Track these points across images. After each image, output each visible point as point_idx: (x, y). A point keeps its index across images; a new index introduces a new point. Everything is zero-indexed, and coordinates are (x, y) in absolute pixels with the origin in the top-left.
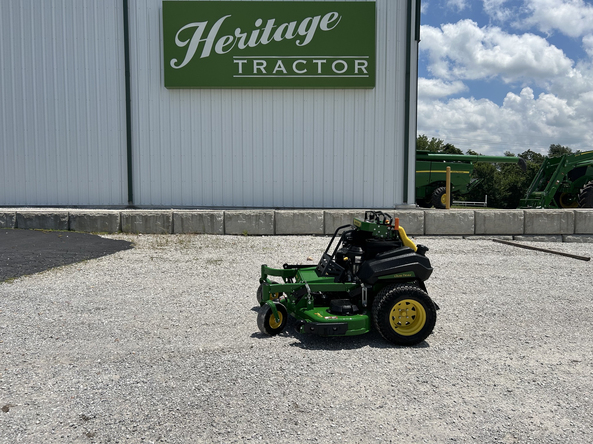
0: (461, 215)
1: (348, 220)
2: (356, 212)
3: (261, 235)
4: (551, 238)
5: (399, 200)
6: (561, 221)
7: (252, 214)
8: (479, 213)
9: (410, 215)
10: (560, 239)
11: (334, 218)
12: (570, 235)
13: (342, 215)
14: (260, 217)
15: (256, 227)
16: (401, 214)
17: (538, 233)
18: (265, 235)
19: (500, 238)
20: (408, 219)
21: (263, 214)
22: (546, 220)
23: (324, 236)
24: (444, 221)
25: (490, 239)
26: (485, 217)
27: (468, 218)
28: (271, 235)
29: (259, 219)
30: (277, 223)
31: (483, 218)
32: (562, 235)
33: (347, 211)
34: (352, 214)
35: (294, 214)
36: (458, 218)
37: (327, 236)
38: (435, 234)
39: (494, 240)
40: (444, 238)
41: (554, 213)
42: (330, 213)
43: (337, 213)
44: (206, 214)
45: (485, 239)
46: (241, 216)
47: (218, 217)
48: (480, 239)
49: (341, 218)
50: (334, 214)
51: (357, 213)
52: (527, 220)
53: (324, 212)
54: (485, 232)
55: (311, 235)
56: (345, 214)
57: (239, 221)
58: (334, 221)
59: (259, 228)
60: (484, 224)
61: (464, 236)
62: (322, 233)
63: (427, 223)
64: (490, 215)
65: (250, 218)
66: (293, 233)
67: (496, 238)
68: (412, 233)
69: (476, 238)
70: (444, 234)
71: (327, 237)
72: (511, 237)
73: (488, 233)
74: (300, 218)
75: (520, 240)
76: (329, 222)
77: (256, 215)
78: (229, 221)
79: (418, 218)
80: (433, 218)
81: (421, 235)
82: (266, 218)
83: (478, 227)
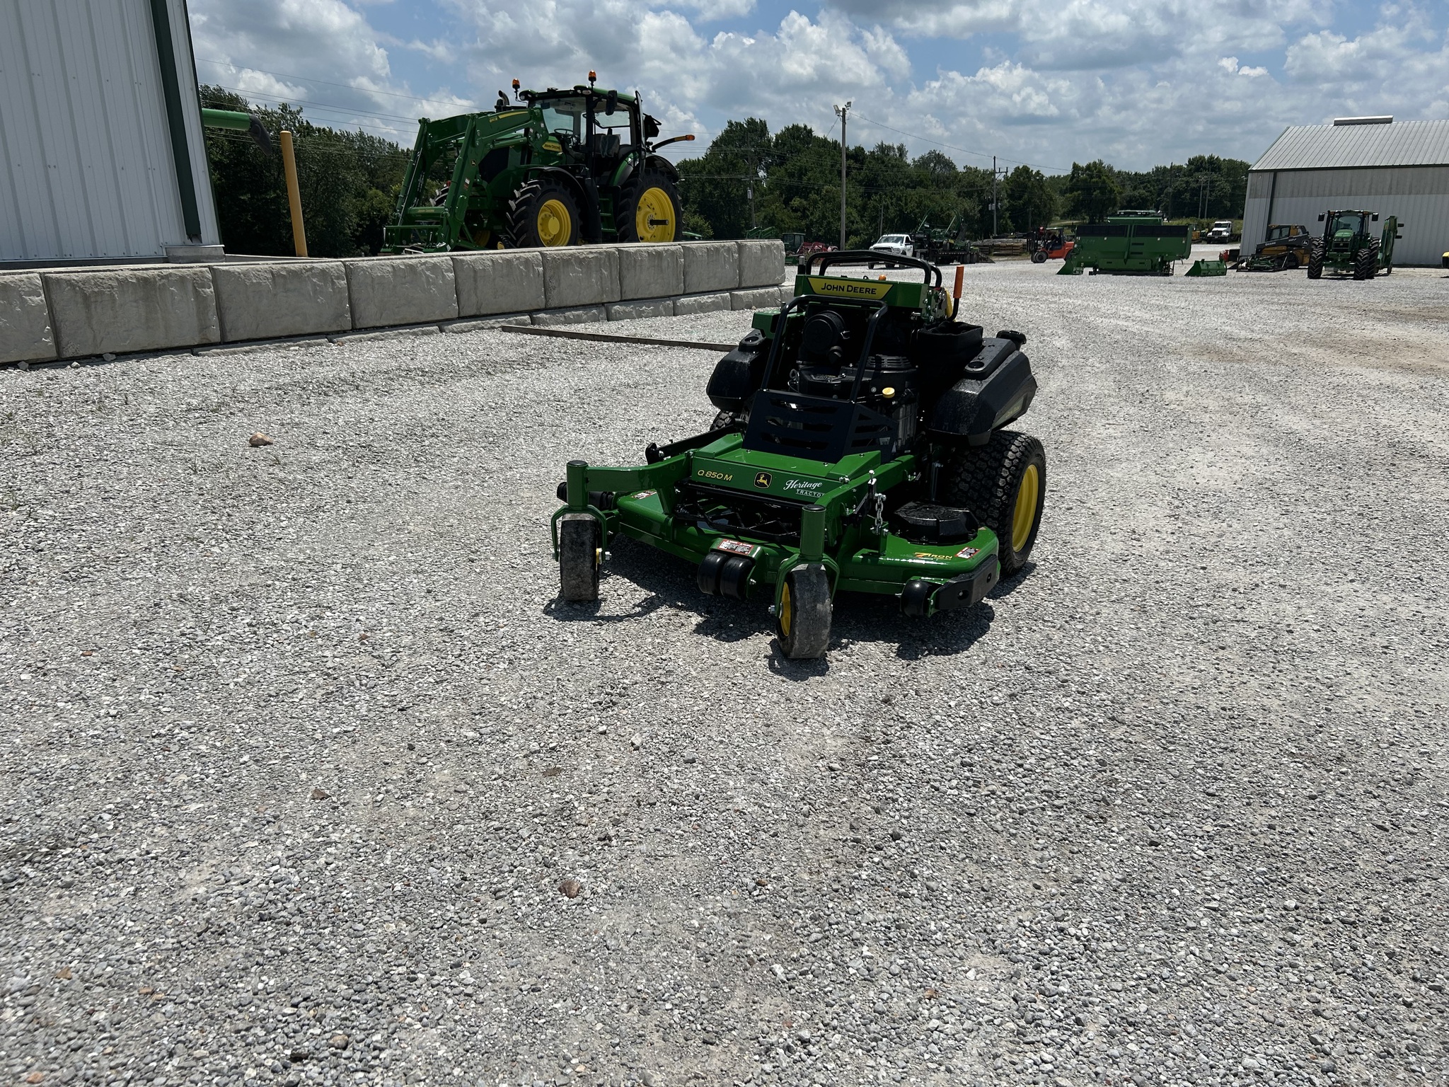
0: (428, 269)
1: (136, 301)
2: (156, 272)
4: (590, 314)
5: (173, 232)
6: (602, 273)
8: (462, 261)
9: (314, 275)
10: (604, 315)
11: (86, 298)
12: (615, 303)
13: (115, 284)
16: (289, 271)
17: (569, 303)
19: (510, 322)
20: (310, 288)
22: (578, 272)
23: (64, 367)
24: (395, 287)
25: (493, 328)
26: (475, 271)
27: (444, 276)
31: (472, 274)
32: (603, 304)
33: (125, 270)
34: (145, 280)
36: (424, 279)
37: (75, 364)
38: (378, 325)
39: (505, 329)
40: (401, 334)
41: (591, 256)
42: (69, 282)
43: (94, 278)
45: (483, 328)
48: (475, 327)
49: (112, 295)
50: (85, 282)
51: (162, 277)
52: (549, 274)
53: (45, 279)
54: (478, 309)
55: (15, 365)
56: (123, 283)
58: (88, 307)
60: (476, 288)
61: (442, 324)
62: (53, 354)
63: (355, 296)
64: (483, 264)
67: (503, 322)
68: (326, 329)
69: (466, 326)
70: (397, 323)
71: (77, 367)
72: (526, 317)
73: (483, 312)
75: (544, 322)
76: (71, 314)
79: (333, 283)
80: (369, 281)
81: (345, 332)
83: (464, 297)
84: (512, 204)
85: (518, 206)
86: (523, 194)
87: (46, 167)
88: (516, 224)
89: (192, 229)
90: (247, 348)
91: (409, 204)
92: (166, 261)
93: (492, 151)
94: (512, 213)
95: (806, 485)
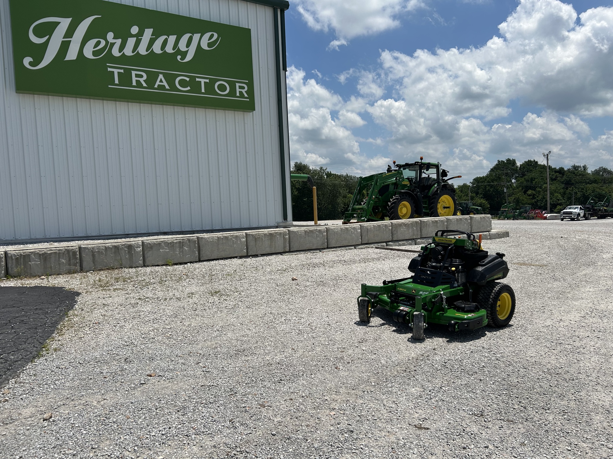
0: (352, 229)
1: (268, 240)
2: (274, 232)
3: (186, 263)
4: (408, 242)
5: (279, 218)
6: (413, 229)
7: (175, 241)
8: (363, 226)
9: (317, 232)
10: (414, 243)
11: (256, 239)
12: (419, 239)
13: (263, 235)
14: (184, 243)
15: (180, 254)
16: (310, 231)
17: (400, 239)
18: (191, 263)
19: (378, 245)
20: (315, 235)
21: (187, 241)
22: (404, 228)
23: (248, 258)
24: (341, 234)
25: (373, 247)
26: (367, 229)
27: (357, 231)
28: (196, 262)
29: (183, 245)
30: (201, 248)
31: (366, 230)
32: (414, 239)
33: (266, 231)
34: (271, 234)
35: (219, 238)
36: (350, 232)
37: (251, 257)
38: (335, 246)
39: (376, 248)
40: (342, 249)
41: (409, 223)
42: (252, 235)
43: (258, 233)
44: (122, 245)
45: (369, 247)
46: (163, 244)
47: (137, 248)
48: (366, 247)
49: (262, 238)
50: (256, 235)
51: (275, 233)
52: (393, 229)
53: (246, 234)
54: (368, 241)
55: (236, 257)
56: (265, 235)
57: (161, 250)
58: (256, 241)
59: (183, 256)
60: (367, 235)
61: (355, 246)
62: (246, 254)
63: (329, 237)
64: (370, 227)
65: (173, 246)
66: (218, 258)
67: (376, 245)
68: (319, 248)
69: (363, 247)
70: (341, 246)
71: (251, 258)
72: (385, 244)
73: (370, 242)
74: (224, 241)
75: (391, 245)
76: (252, 243)
77: (180, 242)
78: (150, 251)
79: (322, 234)
80: (333, 233)
81: (325, 249)
82: (190, 245)
83: (363, 237)
84: (389, 203)
85: (391, 204)
86: (393, 200)
87: (249, 201)
88: (390, 211)
89: (285, 218)
90: (296, 253)
91: (354, 205)
92: (277, 227)
93: (383, 186)
94: (389, 207)
95: (425, 293)
